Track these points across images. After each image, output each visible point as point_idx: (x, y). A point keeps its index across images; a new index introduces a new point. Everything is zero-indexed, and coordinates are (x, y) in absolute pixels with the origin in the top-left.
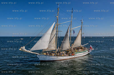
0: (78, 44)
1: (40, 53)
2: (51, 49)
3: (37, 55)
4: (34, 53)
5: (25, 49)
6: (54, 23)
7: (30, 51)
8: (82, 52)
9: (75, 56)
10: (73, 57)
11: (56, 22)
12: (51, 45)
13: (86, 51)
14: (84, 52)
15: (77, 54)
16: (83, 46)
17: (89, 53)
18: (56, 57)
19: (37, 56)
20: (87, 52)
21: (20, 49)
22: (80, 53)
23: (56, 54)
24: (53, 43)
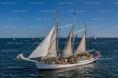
0: (82, 51)
1: (38, 61)
2: (50, 57)
4: (32, 61)
5: (23, 57)
6: (54, 28)
7: (28, 59)
8: (86, 60)
9: (79, 64)
10: (76, 64)
11: (56, 26)
12: (51, 52)
13: (92, 58)
14: (89, 59)
15: (81, 62)
16: (88, 53)
17: (95, 60)
18: (57, 65)
19: (36, 64)
20: (93, 60)
21: (17, 57)
22: (84, 60)
23: (56, 62)
24: (53, 49)
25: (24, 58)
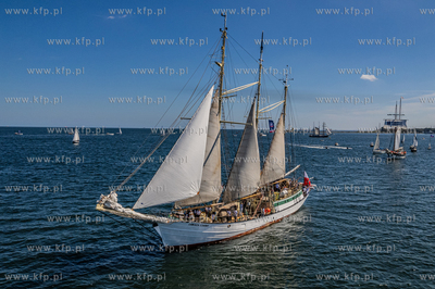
3: (155, 224)
4: (149, 217)
5: (118, 205)
8: (291, 200)
9: (277, 217)
12: (207, 180)
13: (300, 194)
14: (295, 197)
18: (225, 226)
21: (99, 207)
24: (212, 169)
25: (121, 209)
